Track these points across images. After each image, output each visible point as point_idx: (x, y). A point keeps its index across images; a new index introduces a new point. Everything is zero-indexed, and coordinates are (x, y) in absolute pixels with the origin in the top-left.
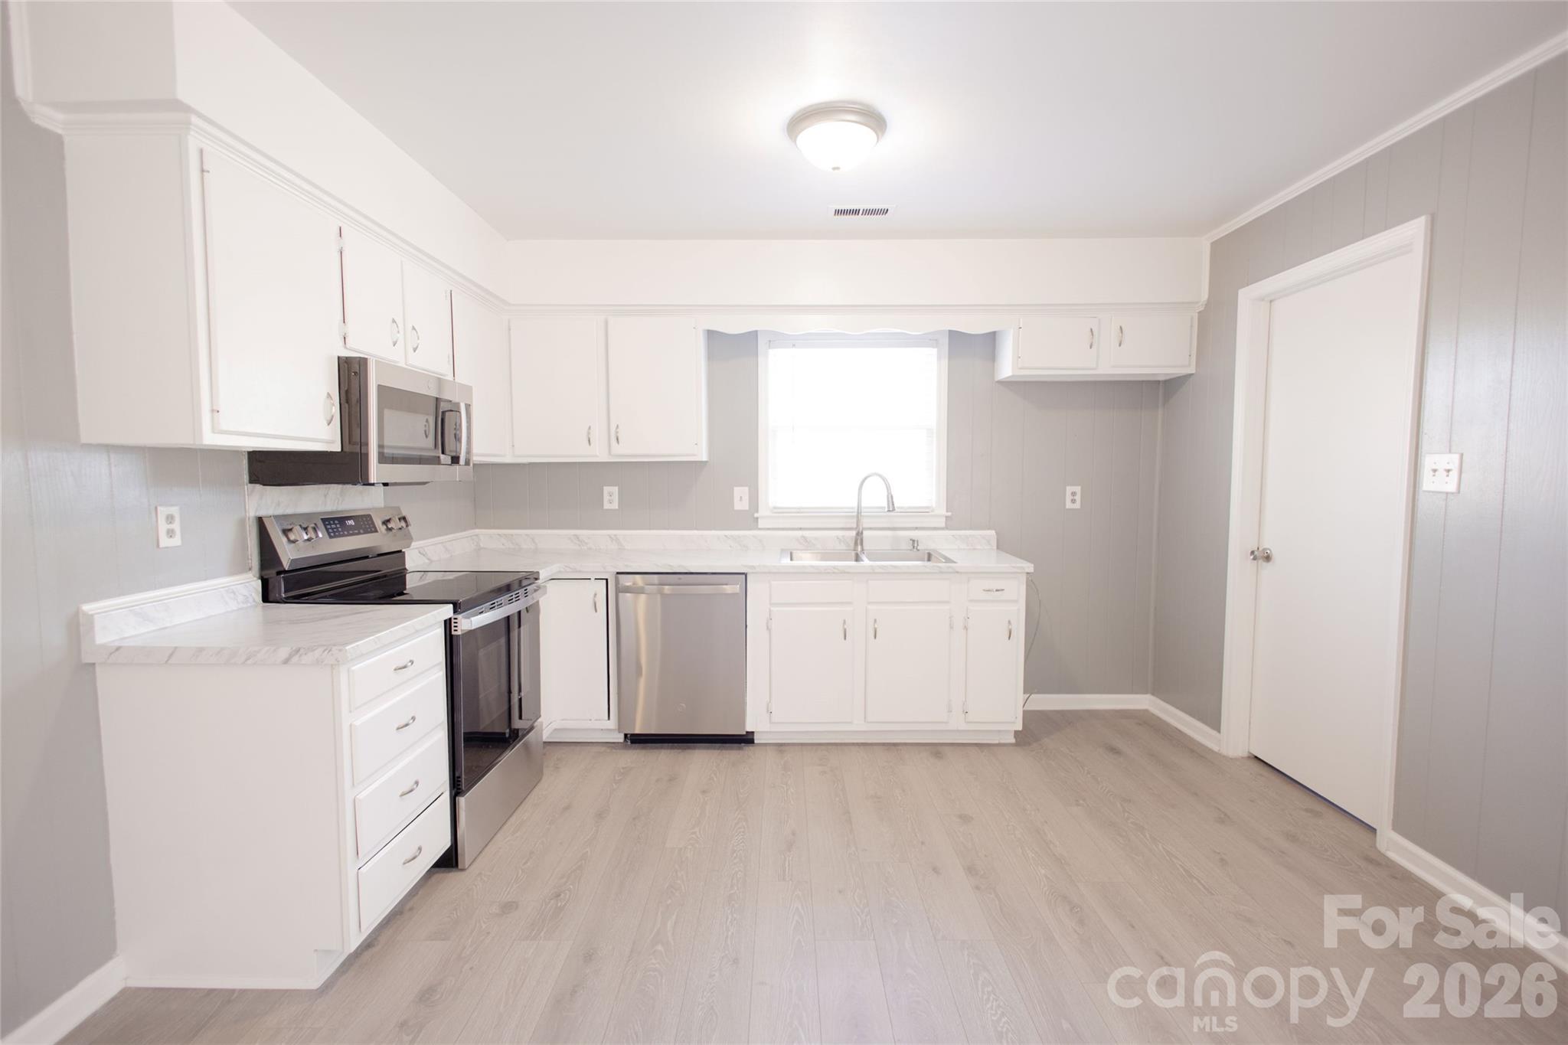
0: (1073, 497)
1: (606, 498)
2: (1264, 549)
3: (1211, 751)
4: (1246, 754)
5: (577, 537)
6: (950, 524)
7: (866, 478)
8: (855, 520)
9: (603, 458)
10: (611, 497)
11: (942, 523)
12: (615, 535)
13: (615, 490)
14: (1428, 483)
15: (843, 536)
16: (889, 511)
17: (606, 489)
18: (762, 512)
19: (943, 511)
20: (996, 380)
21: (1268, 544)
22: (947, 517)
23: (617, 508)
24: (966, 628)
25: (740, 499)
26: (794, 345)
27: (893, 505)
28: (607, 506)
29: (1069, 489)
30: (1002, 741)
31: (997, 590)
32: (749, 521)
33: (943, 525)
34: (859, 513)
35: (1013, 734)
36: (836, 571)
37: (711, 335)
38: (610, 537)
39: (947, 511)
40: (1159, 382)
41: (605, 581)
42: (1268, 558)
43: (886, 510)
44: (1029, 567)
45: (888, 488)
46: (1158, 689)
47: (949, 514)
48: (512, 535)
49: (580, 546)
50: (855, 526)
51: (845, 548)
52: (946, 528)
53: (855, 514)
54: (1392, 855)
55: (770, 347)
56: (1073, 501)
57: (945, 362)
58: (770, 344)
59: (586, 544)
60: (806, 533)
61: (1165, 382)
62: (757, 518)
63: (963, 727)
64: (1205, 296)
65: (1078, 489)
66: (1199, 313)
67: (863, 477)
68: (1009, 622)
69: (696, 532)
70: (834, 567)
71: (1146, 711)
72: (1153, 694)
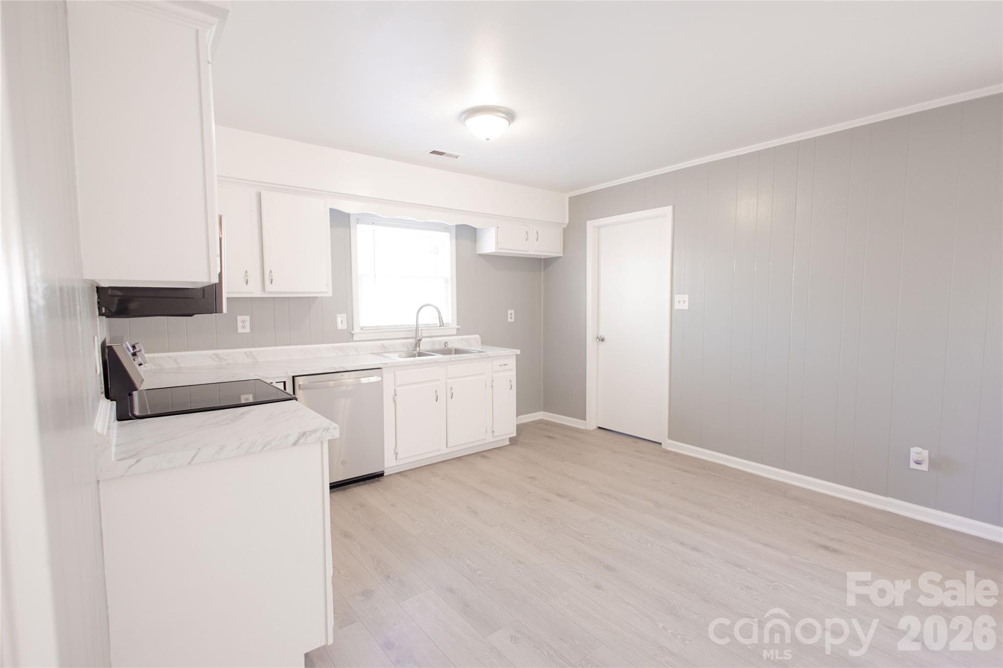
0: (511, 314)
1: (240, 324)
2: (601, 336)
3: (583, 430)
4: (596, 428)
5: (217, 355)
6: (459, 332)
7: (421, 308)
8: (414, 333)
9: (258, 294)
10: (244, 324)
11: (455, 332)
12: (250, 352)
13: (247, 318)
14: (677, 306)
15: (405, 343)
16: (440, 326)
17: (240, 318)
18: (356, 330)
19: (456, 326)
20: (478, 253)
21: (602, 334)
22: (458, 329)
23: (249, 331)
24: (492, 386)
25: (341, 322)
26: (373, 224)
27: (443, 322)
28: (240, 330)
29: (510, 312)
30: (504, 445)
31: (504, 365)
32: (348, 335)
33: (455, 333)
34: (417, 328)
35: (508, 440)
36: (432, 361)
37: (332, 210)
38: (246, 354)
39: (458, 325)
40: (541, 259)
41: (283, 383)
42: (603, 340)
43: (439, 325)
44: (518, 352)
45: (439, 313)
46: (546, 408)
47: (459, 327)
48: (154, 358)
49: (219, 362)
50: (414, 336)
51: (406, 350)
52: (457, 335)
53: (415, 329)
54: (669, 449)
55: (358, 223)
56: (511, 318)
57: (454, 241)
58: (358, 221)
59: (226, 360)
60: (384, 342)
61: (544, 259)
62: (353, 334)
63: (493, 440)
64: (567, 221)
65: (512, 311)
66: (564, 228)
67: (421, 306)
68: (511, 381)
69: (310, 346)
70: (431, 360)
71: (542, 419)
72: (544, 411)
